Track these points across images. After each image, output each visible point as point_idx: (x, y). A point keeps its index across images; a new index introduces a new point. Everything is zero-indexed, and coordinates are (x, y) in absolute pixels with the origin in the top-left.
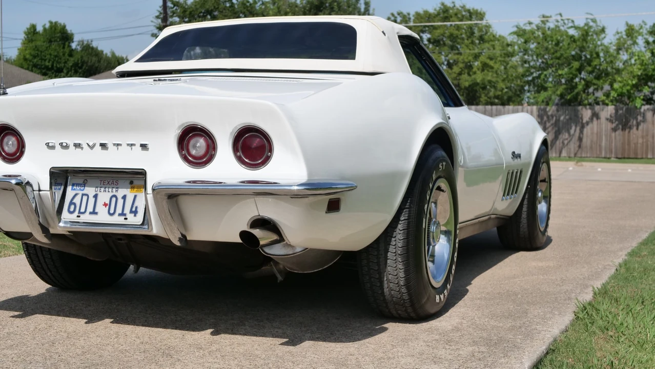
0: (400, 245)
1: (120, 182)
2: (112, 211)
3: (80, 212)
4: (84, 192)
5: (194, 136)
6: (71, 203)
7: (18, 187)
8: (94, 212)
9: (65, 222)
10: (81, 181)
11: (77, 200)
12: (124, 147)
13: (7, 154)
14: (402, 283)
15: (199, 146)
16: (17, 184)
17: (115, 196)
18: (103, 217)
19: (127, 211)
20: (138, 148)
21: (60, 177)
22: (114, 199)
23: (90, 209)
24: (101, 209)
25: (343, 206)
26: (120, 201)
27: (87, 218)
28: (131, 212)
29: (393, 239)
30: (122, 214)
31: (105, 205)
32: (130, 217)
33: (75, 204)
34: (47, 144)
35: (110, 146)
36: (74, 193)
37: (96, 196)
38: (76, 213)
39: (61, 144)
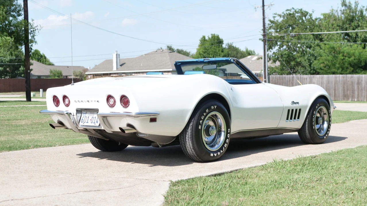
0: (189, 134)
1: (95, 113)
2: (92, 122)
3: (84, 122)
4: (85, 116)
5: (111, 98)
6: (82, 119)
7: (67, 115)
8: (87, 122)
9: (81, 125)
10: (85, 113)
11: (84, 119)
12: (93, 102)
13: (66, 104)
14: (192, 148)
15: (111, 101)
16: (66, 113)
17: (93, 117)
18: (90, 124)
19: (95, 122)
20: (96, 102)
21: (80, 111)
22: (93, 118)
23: (87, 121)
24: (89, 121)
25: (157, 120)
26: (94, 118)
27: (86, 124)
28: (97, 122)
29: (187, 132)
30: (94, 123)
31: (91, 120)
32: (96, 123)
33: (83, 120)
34: (75, 101)
35: (90, 101)
36: (84, 116)
37: (88, 117)
38: (83, 123)
39: (78, 101)
